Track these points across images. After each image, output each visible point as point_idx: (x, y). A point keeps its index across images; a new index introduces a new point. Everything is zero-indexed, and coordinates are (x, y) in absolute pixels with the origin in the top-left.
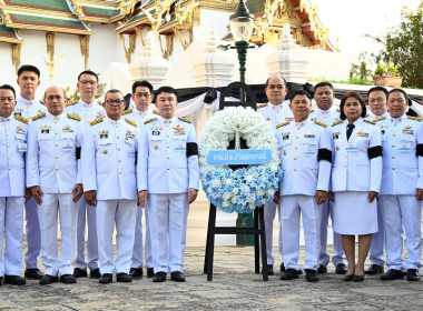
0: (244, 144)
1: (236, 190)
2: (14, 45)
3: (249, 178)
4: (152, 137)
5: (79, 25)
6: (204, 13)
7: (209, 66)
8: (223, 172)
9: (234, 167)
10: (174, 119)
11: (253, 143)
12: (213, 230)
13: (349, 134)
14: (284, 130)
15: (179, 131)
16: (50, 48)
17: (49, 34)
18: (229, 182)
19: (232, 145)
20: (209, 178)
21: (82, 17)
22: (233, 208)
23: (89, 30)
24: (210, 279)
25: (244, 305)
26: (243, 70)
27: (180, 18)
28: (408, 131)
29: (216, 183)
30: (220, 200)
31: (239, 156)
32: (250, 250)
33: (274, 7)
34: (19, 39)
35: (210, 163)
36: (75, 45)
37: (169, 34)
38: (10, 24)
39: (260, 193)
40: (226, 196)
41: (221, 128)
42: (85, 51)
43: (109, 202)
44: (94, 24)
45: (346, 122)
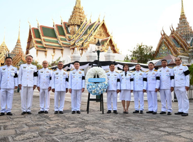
0: (98, 77)
1: (96, 89)
2: (45, 51)
3: (99, 86)
4: (73, 74)
5: (61, 47)
6: (90, 45)
7: (90, 56)
8: (92, 84)
9: (95, 83)
10: (79, 70)
11: (100, 77)
12: (89, 100)
13: (126, 75)
14: (108, 73)
15: (80, 73)
16: (54, 52)
17: (54, 49)
18: (94, 87)
19: (95, 77)
20: (88, 85)
21: (62, 45)
22: (95, 94)
23: (63, 48)
24: (88, 113)
25: (97, 123)
26: (98, 58)
27: (85, 46)
28: (141, 74)
29: (90, 87)
30: (92, 92)
31: (96, 80)
32: (99, 103)
33: (106, 44)
34: (47, 50)
35: (89, 82)
36: (60, 52)
37: (82, 49)
38: (45, 46)
39: (102, 90)
40: (93, 91)
41: (92, 72)
42: (62, 53)
43: (58, 92)
44: (64, 47)
45: (124, 72)
